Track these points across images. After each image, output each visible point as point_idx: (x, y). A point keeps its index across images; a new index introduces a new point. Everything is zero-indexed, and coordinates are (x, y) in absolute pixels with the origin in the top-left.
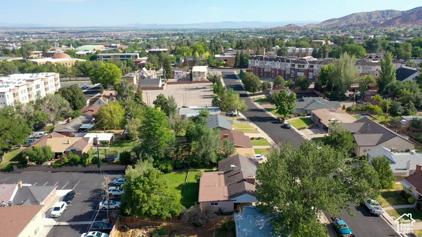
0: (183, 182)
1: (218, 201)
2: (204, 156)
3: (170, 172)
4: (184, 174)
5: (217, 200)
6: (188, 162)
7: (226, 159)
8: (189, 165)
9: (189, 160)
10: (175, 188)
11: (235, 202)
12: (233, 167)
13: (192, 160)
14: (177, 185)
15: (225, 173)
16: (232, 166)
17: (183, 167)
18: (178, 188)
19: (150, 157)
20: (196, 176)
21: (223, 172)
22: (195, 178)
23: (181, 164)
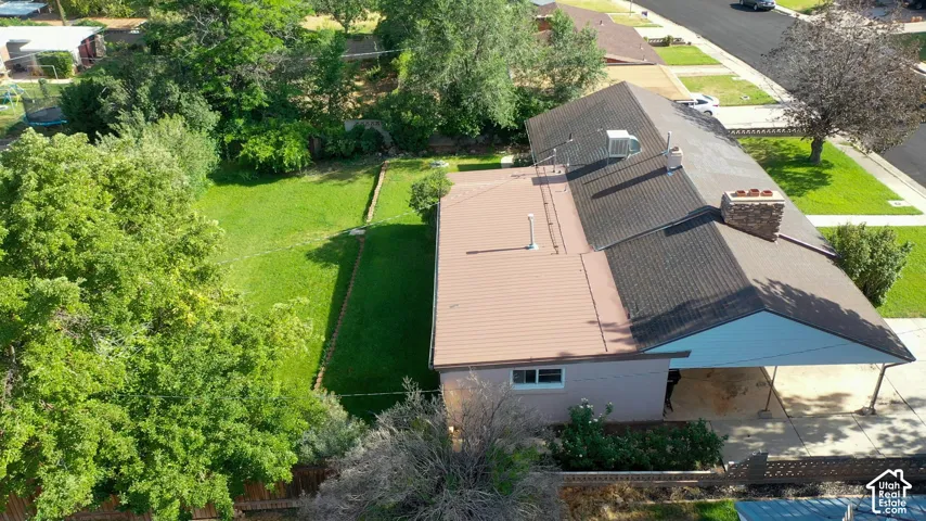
0: (350, 222)
1: (564, 359)
2: (454, 96)
3: (294, 172)
4: (362, 183)
5: (552, 353)
6: (379, 128)
7: (560, 108)
8: (388, 140)
9: (386, 114)
10: (309, 256)
11: (676, 364)
12: (620, 144)
13: (397, 118)
14: (320, 238)
15: (570, 176)
16: (614, 134)
17: (358, 150)
18: (322, 255)
19: (191, 100)
20: (418, 193)
21: (559, 170)
22: (414, 203)
23: (346, 135)
